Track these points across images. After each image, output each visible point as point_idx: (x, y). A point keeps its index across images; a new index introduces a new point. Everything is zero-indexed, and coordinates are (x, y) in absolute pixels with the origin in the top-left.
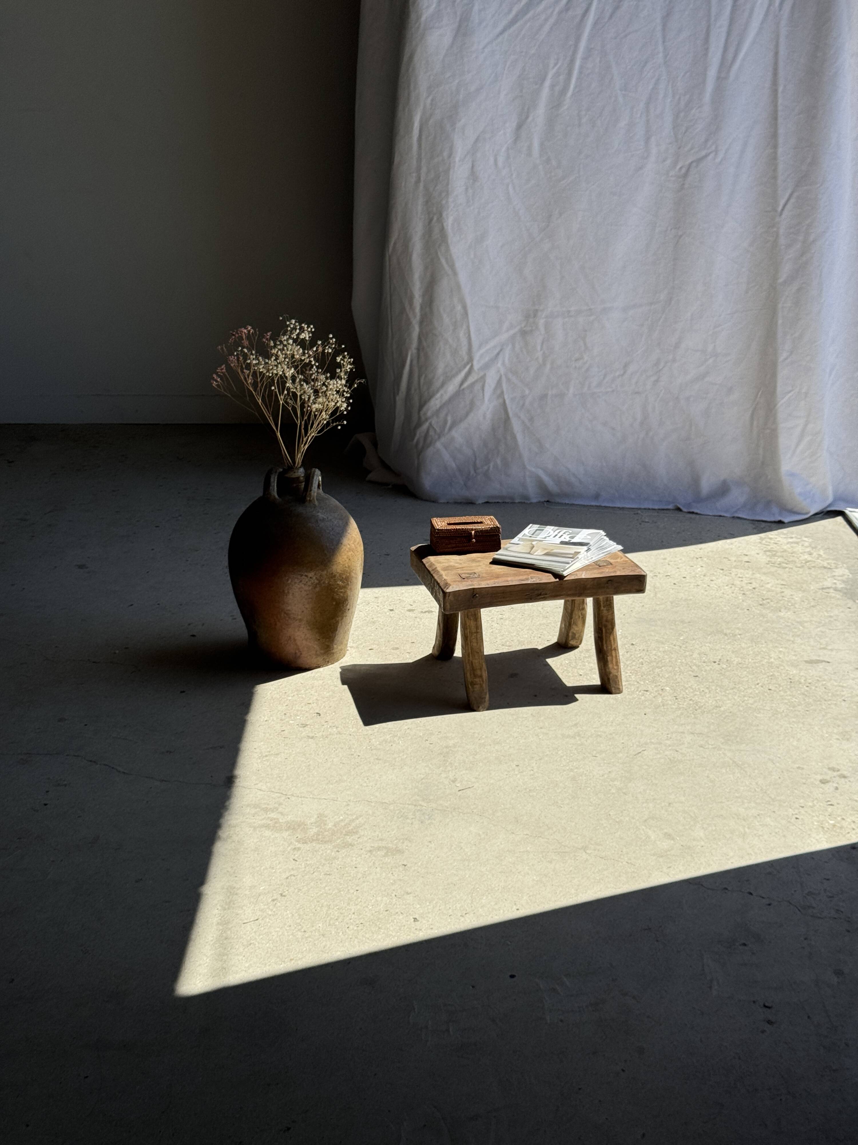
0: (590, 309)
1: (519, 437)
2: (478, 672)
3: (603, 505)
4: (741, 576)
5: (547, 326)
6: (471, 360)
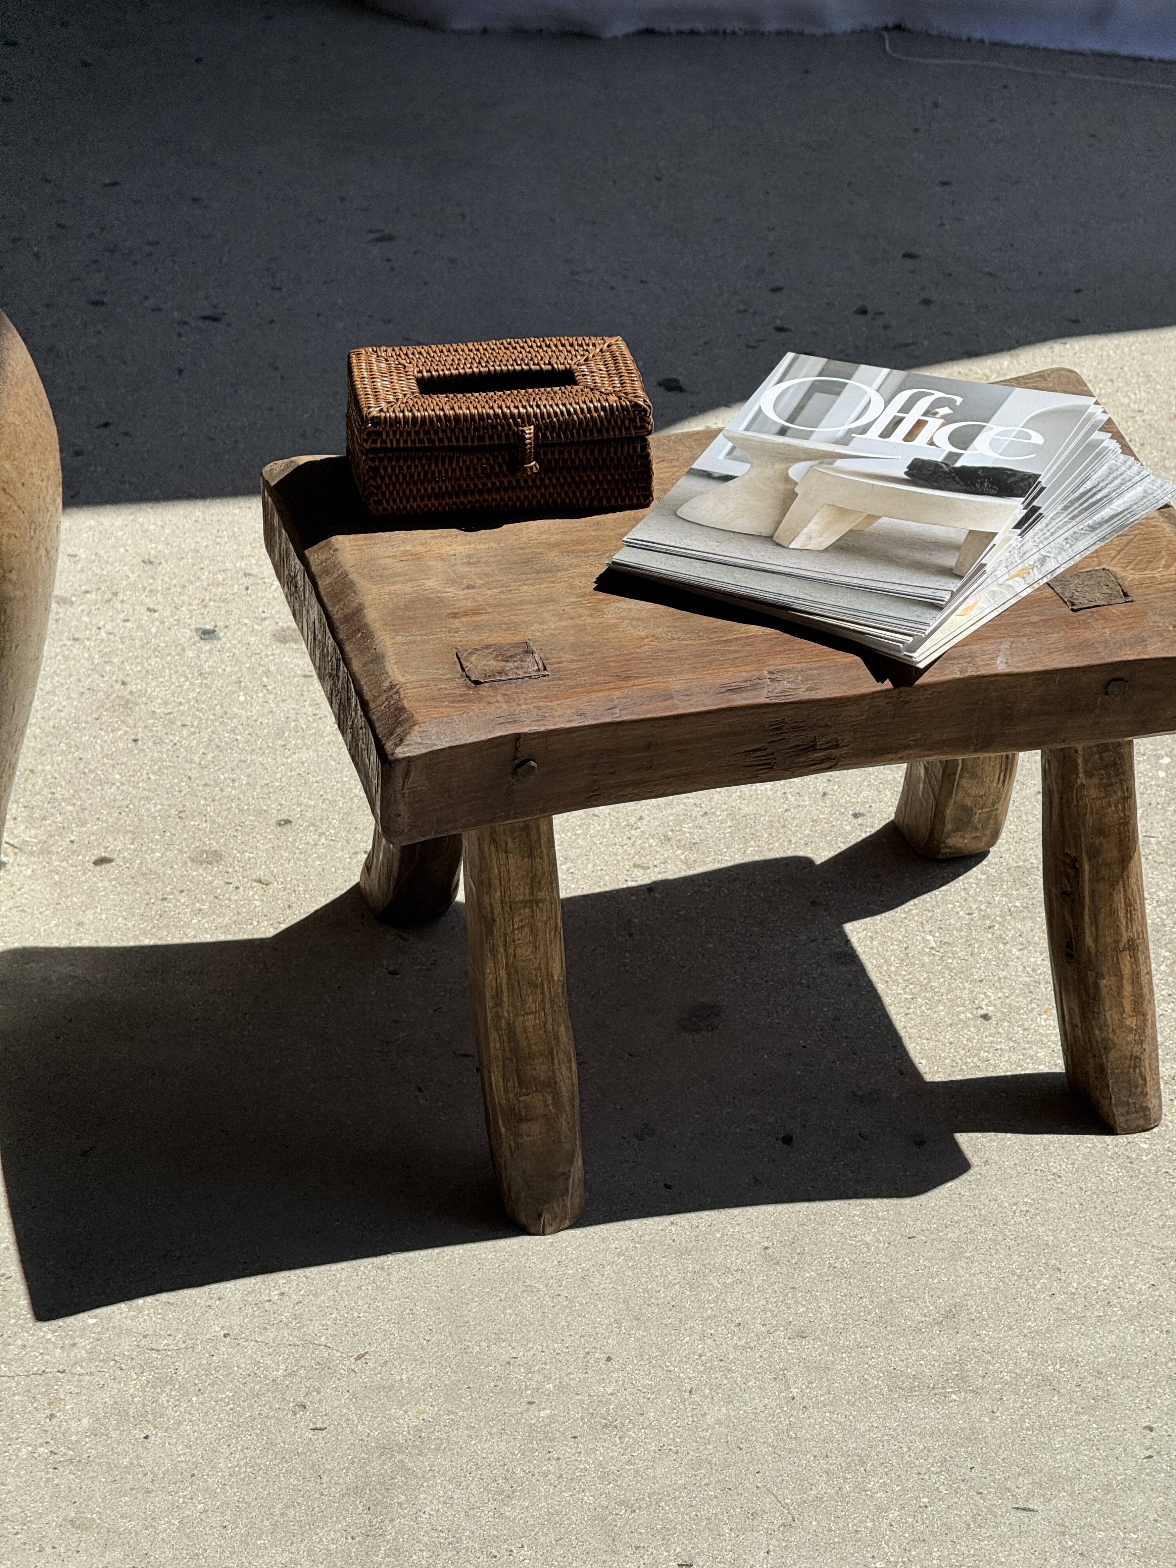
2: (540, 1069)
3: (1125, 51)
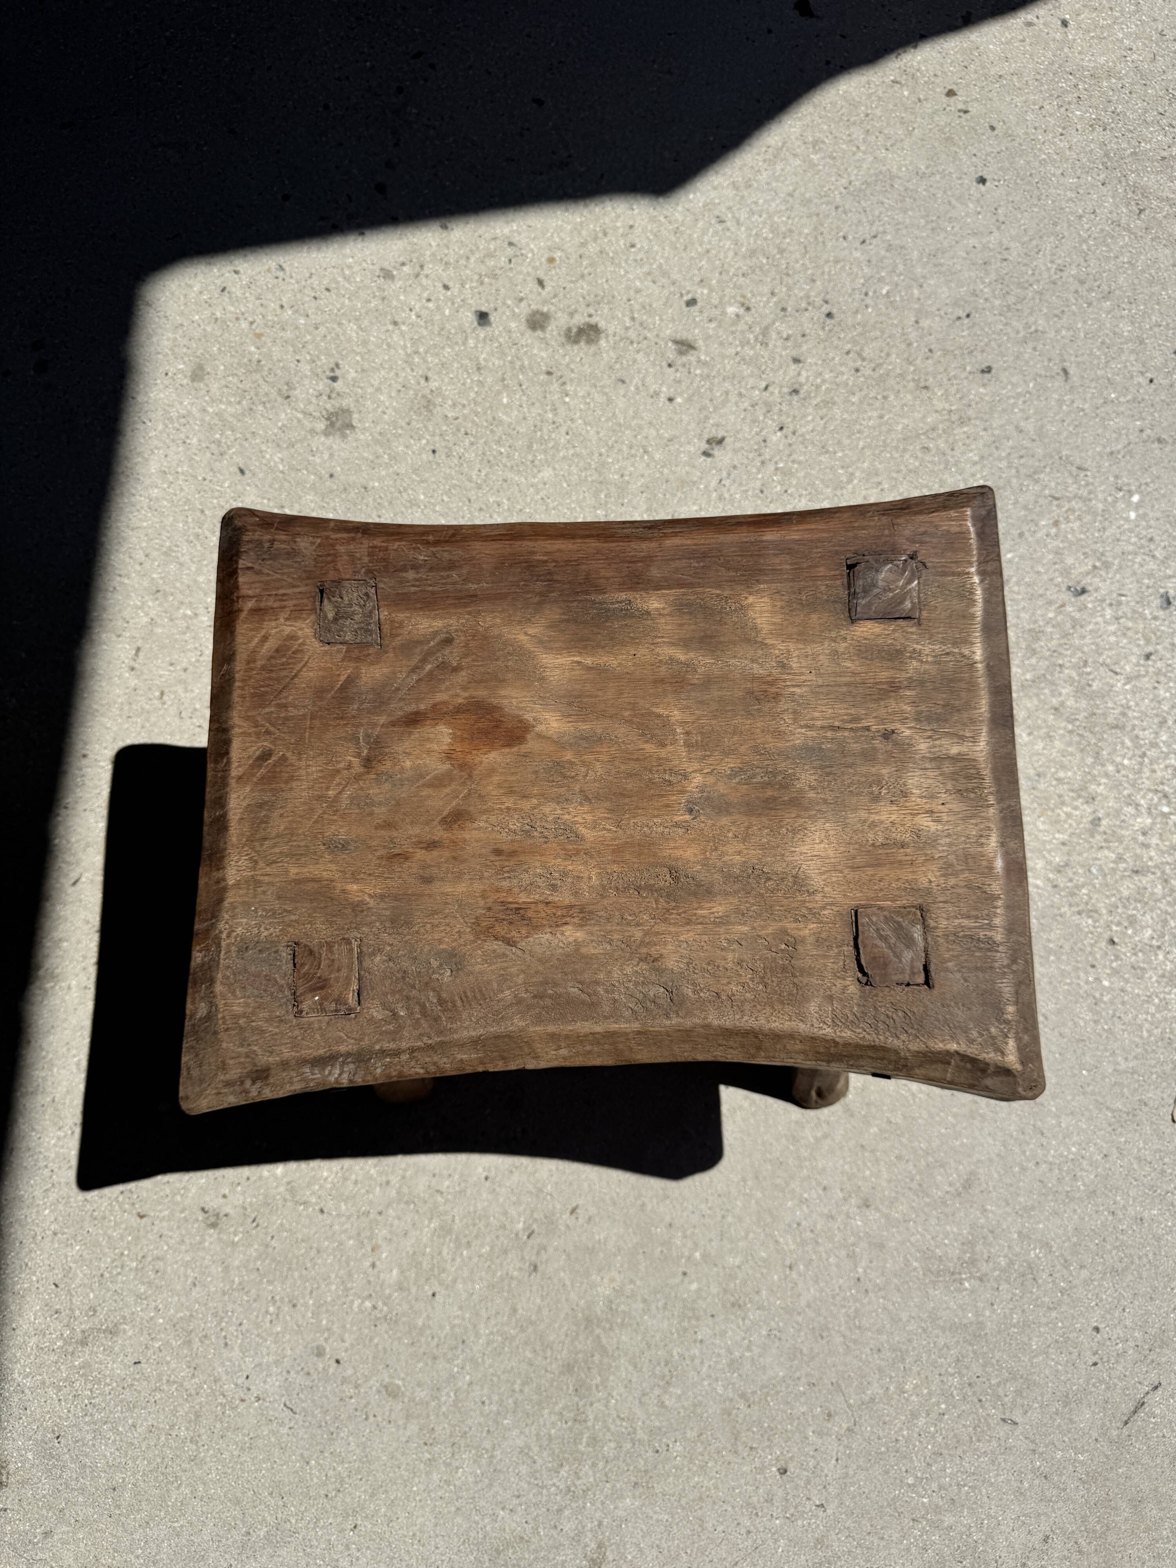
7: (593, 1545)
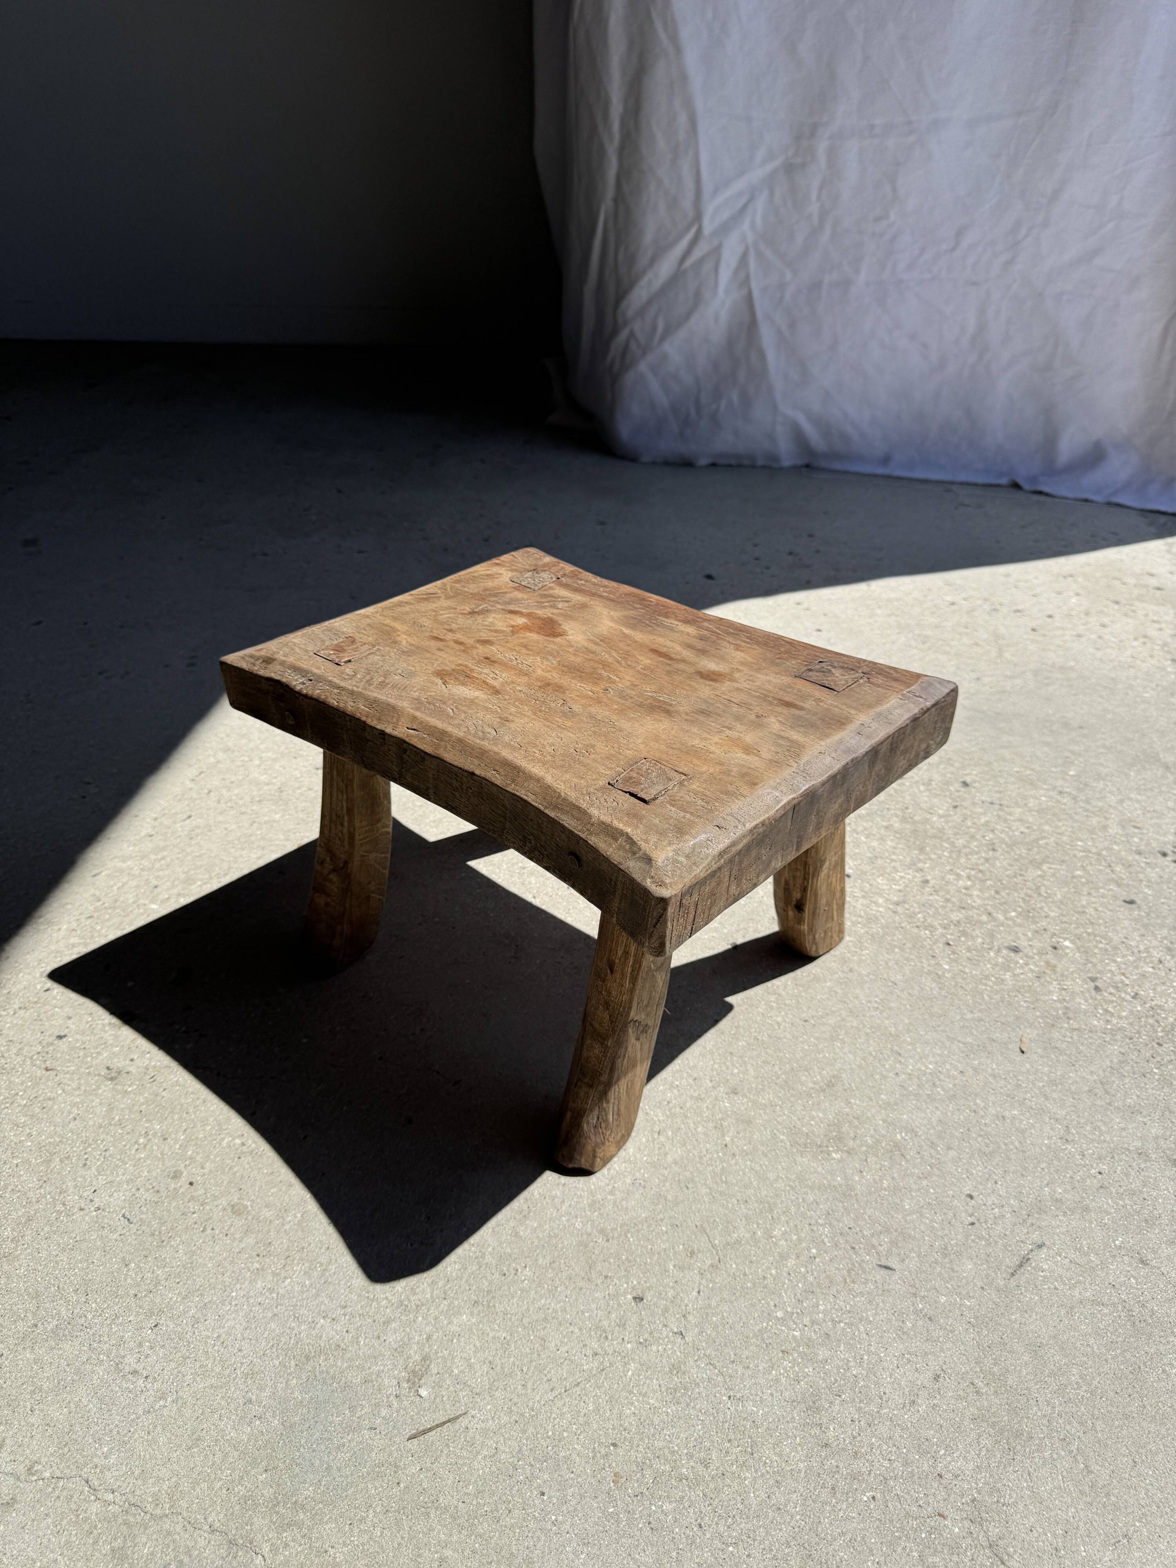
0: (910, 123)
1: (771, 356)
4: (1155, 618)
5: (832, 153)
6: (698, 217)
7: (417, 1358)
